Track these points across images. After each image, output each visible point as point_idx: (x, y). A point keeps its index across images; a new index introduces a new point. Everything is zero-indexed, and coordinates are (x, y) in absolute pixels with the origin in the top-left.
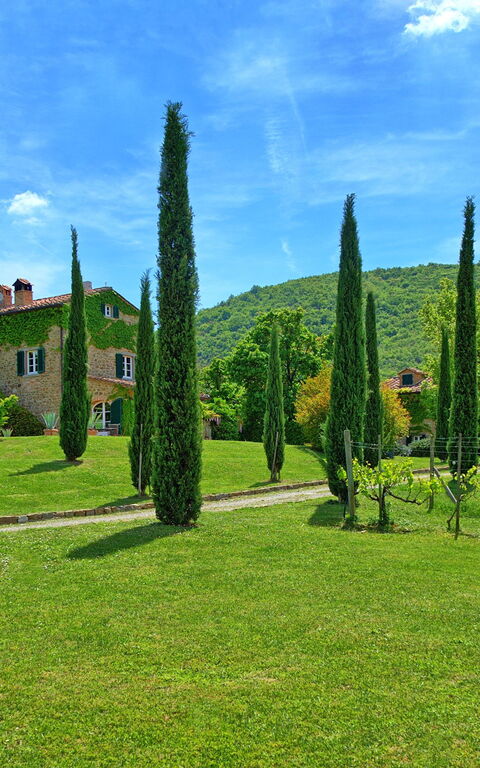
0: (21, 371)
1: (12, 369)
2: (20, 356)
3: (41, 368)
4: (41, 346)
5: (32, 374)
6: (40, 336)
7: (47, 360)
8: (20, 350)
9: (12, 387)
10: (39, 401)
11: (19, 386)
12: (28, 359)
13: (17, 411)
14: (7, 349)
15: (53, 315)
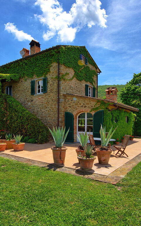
0: (33, 92)
1: (28, 91)
2: (33, 83)
3: (45, 90)
4: (45, 77)
5: (39, 94)
6: (45, 71)
7: (49, 85)
8: (33, 80)
9: (28, 101)
10: (43, 110)
11: (32, 101)
12: (37, 85)
13: (29, 117)
14: (26, 80)
15: (53, 55)
